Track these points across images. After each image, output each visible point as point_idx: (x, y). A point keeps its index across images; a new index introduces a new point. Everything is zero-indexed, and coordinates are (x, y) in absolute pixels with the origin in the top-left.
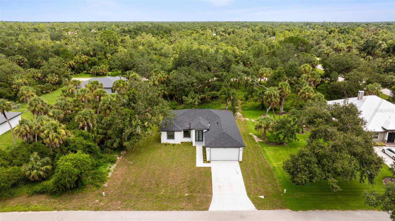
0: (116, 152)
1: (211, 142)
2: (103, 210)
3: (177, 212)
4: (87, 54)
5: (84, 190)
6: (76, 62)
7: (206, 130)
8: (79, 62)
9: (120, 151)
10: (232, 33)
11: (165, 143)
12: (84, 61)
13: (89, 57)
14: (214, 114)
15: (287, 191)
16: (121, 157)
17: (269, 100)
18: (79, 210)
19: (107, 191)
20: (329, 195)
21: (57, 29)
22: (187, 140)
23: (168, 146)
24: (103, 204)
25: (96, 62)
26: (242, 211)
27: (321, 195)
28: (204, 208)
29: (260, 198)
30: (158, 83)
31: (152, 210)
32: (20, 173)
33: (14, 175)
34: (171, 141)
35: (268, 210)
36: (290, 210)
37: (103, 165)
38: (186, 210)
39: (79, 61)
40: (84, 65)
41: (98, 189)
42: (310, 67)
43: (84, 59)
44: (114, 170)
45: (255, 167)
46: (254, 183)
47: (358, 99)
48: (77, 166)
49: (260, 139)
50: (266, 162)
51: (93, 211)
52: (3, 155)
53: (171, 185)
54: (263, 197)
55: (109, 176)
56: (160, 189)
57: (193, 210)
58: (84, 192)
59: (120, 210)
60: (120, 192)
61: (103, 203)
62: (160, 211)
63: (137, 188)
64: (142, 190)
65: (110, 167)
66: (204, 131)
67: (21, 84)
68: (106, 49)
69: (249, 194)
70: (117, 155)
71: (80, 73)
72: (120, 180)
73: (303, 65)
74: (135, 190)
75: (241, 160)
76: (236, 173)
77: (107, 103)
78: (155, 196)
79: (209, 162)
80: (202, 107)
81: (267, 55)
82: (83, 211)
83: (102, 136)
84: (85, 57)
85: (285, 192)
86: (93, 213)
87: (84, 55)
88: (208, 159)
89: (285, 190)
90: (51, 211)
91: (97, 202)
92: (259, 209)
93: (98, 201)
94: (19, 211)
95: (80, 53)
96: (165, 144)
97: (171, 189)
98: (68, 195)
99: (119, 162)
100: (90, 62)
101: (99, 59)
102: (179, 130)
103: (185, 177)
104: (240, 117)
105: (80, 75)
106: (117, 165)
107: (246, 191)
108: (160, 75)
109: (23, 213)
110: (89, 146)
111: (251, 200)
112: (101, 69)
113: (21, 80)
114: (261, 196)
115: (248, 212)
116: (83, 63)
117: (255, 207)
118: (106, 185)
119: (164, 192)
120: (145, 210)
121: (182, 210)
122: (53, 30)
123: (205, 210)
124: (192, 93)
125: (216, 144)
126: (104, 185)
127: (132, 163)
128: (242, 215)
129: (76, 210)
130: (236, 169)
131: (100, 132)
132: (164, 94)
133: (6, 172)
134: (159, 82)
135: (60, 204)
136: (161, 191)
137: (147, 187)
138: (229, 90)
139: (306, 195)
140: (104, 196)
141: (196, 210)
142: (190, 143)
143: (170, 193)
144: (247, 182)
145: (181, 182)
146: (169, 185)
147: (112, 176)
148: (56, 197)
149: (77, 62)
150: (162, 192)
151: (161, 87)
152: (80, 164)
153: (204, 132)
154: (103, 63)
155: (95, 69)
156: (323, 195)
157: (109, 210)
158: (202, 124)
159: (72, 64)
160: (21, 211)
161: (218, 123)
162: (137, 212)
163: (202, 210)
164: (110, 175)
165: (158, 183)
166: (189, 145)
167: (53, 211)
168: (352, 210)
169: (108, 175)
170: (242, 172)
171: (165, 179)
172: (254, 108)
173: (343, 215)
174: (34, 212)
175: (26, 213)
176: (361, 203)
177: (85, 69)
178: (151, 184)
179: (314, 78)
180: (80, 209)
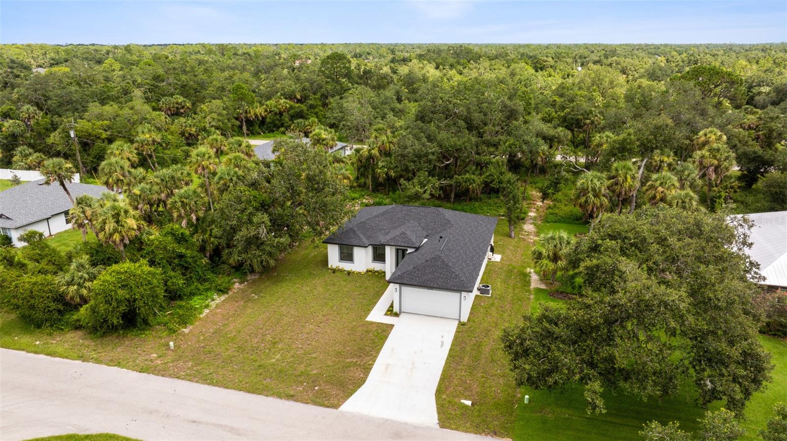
0: (238, 273)
1: (405, 273)
2: (152, 373)
3: (278, 401)
4: (290, 97)
6: (268, 110)
7: (413, 250)
8: (272, 111)
11: (334, 267)
12: (282, 110)
13: (292, 103)
14: (445, 219)
15: (530, 401)
16: (243, 285)
17: (583, 199)
18: (115, 366)
19: (182, 341)
20: (631, 426)
21: (282, 56)
22: (377, 266)
23: (337, 274)
24: (160, 363)
25: (302, 111)
26: (406, 424)
27: (611, 422)
29: (463, 403)
30: (378, 154)
31: (234, 389)
32: (54, 287)
34: (346, 266)
37: (200, 294)
38: (296, 401)
39: (273, 109)
40: (283, 118)
41: (168, 336)
42: (720, 136)
43: (283, 106)
44: (217, 306)
45: (489, 340)
46: (465, 372)
48: (127, 286)
49: (544, 283)
51: (137, 371)
52: (50, 255)
53: (298, 347)
54: (468, 403)
55: (201, 316)
56: (274, 354)
57: (307, 403)
58: (144, 336)
59: (181, 379)
60: (203, 346)
61: (161, 361)
62: (246, 394)
63: (235, 343)
64: (241, 349)
65: (213, 300)
66: (410, 251)
67: (146, 142)
68: (326, 88)
69: (439, 392)
70: (236, 280)
71: (273, 131)
72: (216, 324)
73: (706, 129)
74: (228, 347)
75: (464, 319)
76: (440, 344)
77: (226, 179)
78: (257, 364)
79: (397, 315)
80: (460, 207)
82: (120, 369)
84: (286, 102)
85: (526, 402)
86: (134, 375)
87: (286, 98)
88: (396, 309)
89: (527, 397)
90: (72, 359)
91: (153, 358)
92: (443, 427)
93: (156, 355)
94: (28, 352)
95: (279, 94)
96: (335, 269)
97: (292, 356)
98: (117, 337)
99: (234, 293)
100: (292, 112)
101: (311, 107)
102: (361, 244)
104: (528, 235)
105: (272, 136)
106: (228, 297)
107: (439, 383)
108: (384, 138)
109: (32, 354)
110: (181, 256)
111: (438, 404)
112: (309, 126)
113: (148, 136)
114: (466, 399)
115: (416, 427)
116: (281, 114)
117: (439, 420)
118: (186, 331)
119: (277, 360)
120: (222, 386)
121: (288, 399)
122: (277, 57)
123: (331, 408)
124: (423, 175)
125: (412, 279)
126: (184, 330)
127: (256, 297)
128: (399, 432)
129: (111, 366)
130: (442, 337)
132: (388, 177)
133: (29, 282)
134: (381, 151)
135: (94, 350)
136: (273, 356)
137: (254, 345)
138: (501, 174)
139: (572, 415)
140: (171, 348)
141: (316, 403)
142: (380, 274)
143: (289, 363)
144: (450, 367)
146: (294, 347)
147: (207, 316)
148: (96, 337)
149: (271, 112)
150: (274, 358)
151: (383, 161)
152: (134, 282)
153: (409, 253)
154: (315, 114)
155: (298, 124)
157: (163, 376)
159: (261, 114)
160: (30, 352)
161: (441, 237)
162: (206, 386)
163: (326, 407)
164: (205, 314)
165: (277, 340)
166: (380, 277)
167: (75, 360)
169: (200, 313)
170: (452, 345)
171: (292, 336)
172: (570, 218)
174: (47, 357)
175: (37, 355)
177: (282, 125)
178: (264, 341)
179: (715, 159)
180: (119, 365)
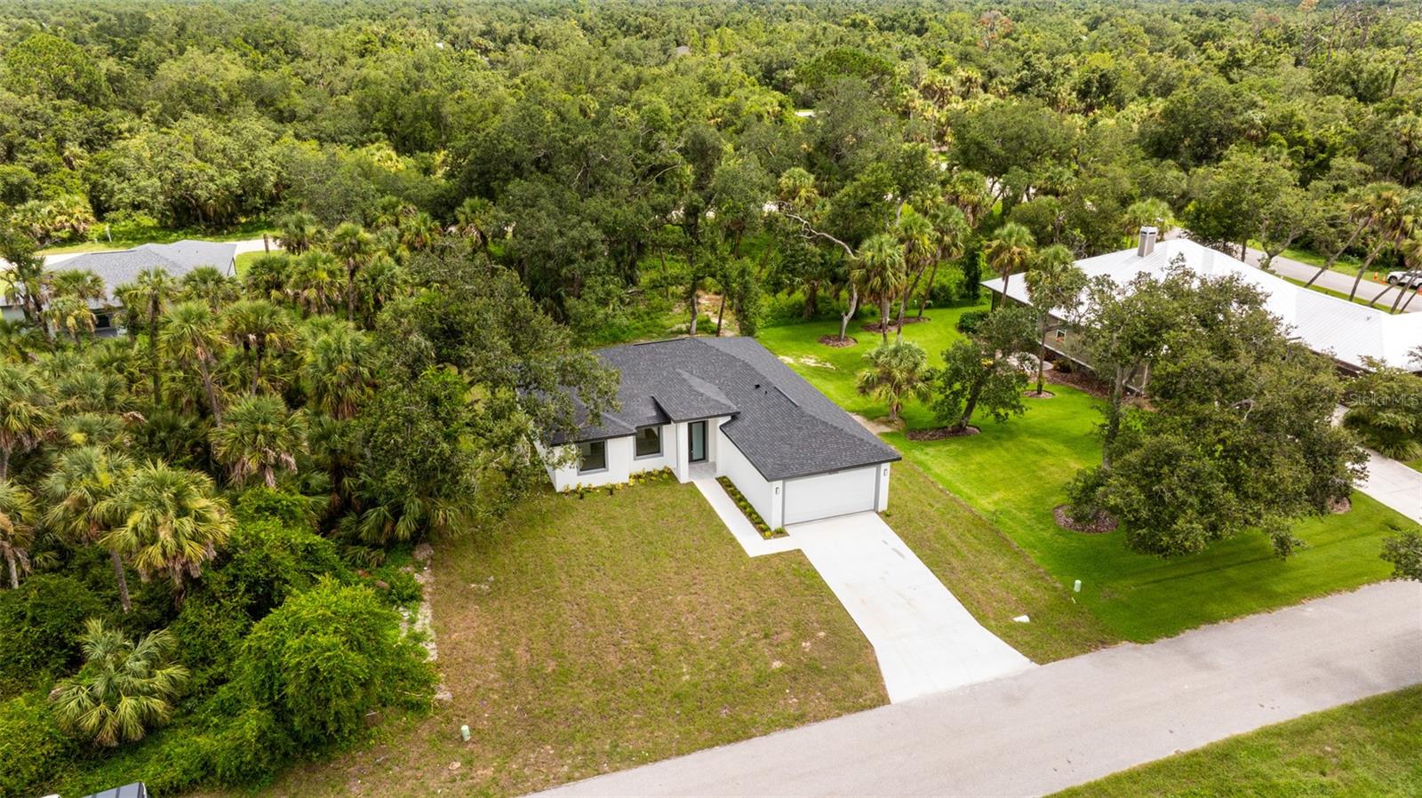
1: (781, 458)
3: (790, 732)
5: (370, 736)
7: (729, 418)
9: (412, 550)
10: (517, 37)
11: (573, 487)
14: (723, 354)
15: (1082, 586)
16: (428, 574)
17: (876, 281)
19: (465, 716)
22: (650, 464)
23: (587, 496)
24: (489, 772)
25: (25, 181)
26: (1000, 679)
28: (872, 700)
29: (1019, 622)
32: (57, 726)
33: (28, 744)
34: (595, 479)
35: (1068, 657)
36: (1132, 645)
38: (816, 719)
41: (423, 719)
44: (437, 629)
45: (939, 524)
46: (974, 579)
47: (1141, 254)
49: (876, 424)
50: (954, 499)
53: (701, 641)
54: (1025, 619)
55: (430, 659)
56: (671, 666)
57: (839, 715)
58: (372, 742)
59: (579, 779)
60: (520, 710)
61: (485, 768)
62: (728, 747)
63: (579, 678)
64: (604, 683)
65: (412, 621)
66: (721, 421)
69: (981, 619)
70: (407, 569)
72: (486, 662)
74: (576, 691)
75: (886, 508)
76: (893, 553)
78: (667, 695)
79: (780, 533)
81: (714, 117)
83: (324, 501)
85: (1077, 588)
88: (774, 524)
89: (1078, 582)
91: (461, 771)
92: (1042, 662)
93: (459, 764)
96: (574, 492)
97: (710, 658)
99: (433, 594)
101: (40, 170)
102: (619, 432)
103: (738, 603)
106: (435, 605)
107: (967, 609)
111: (1000, 637)
114: (1016, 615)
115: (1015, 678)
117: (1026, 655)
118: (444, 695)
119: (692, 674)
120: (669, 756)
121: (802, 724)
123: (879, 705)
126: (438, 696)
127: (485, 587)
128: (1008, 694)
130: (886, 543)
131: (313, 482)
136: (678, 671)
137: (620, 668)
139: (1138, 585)
140: (467, 738)
141: (849, 710)
142: (665, 476)
143: (717, 671)
144: (949, 579)
145: (730, 622)
146: (694, 641)
147: (442, 653)
150: (683, 674)
152: (360, 630)
154: (60, 184)
156: (1183, 576)
157: (535, 791)
158: (708, 399)
161: (758, 386)
163: (871, 707)
164: (433, 653)
165: (650, 642)
166: (666, 482)
168: (1289, 604)
169: (423, 654)
170: (914, 550)
171: (668, 626)
173: (1276, 625)
176: (1296, 578)
178: (628, 652)
